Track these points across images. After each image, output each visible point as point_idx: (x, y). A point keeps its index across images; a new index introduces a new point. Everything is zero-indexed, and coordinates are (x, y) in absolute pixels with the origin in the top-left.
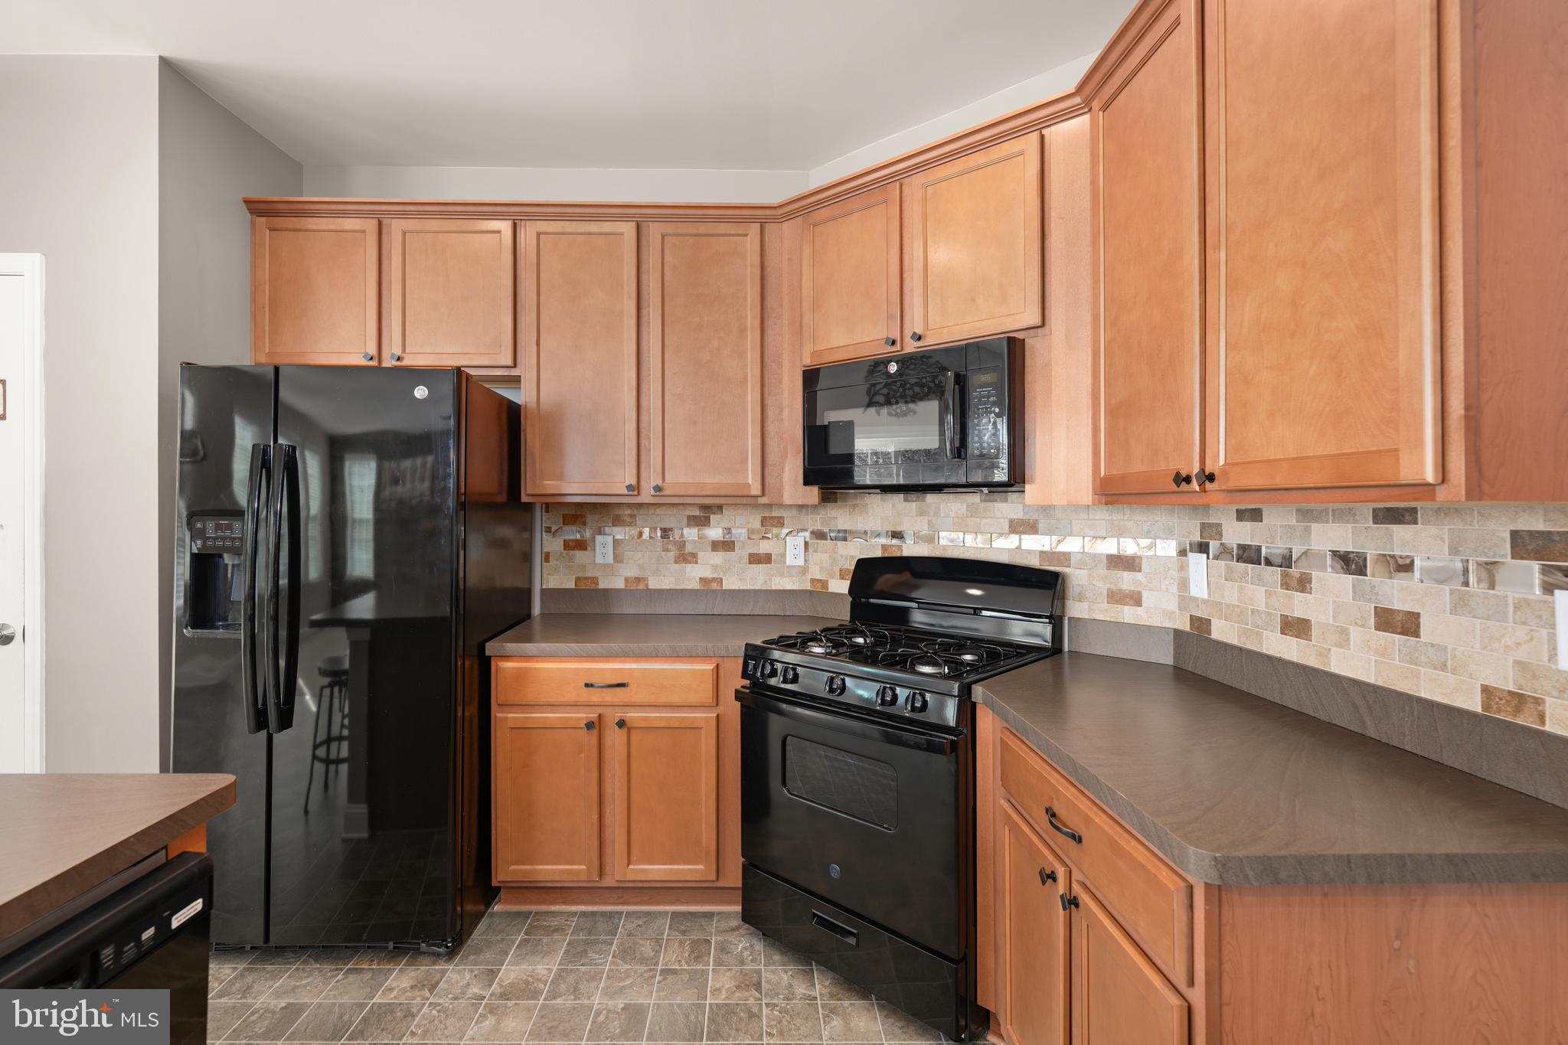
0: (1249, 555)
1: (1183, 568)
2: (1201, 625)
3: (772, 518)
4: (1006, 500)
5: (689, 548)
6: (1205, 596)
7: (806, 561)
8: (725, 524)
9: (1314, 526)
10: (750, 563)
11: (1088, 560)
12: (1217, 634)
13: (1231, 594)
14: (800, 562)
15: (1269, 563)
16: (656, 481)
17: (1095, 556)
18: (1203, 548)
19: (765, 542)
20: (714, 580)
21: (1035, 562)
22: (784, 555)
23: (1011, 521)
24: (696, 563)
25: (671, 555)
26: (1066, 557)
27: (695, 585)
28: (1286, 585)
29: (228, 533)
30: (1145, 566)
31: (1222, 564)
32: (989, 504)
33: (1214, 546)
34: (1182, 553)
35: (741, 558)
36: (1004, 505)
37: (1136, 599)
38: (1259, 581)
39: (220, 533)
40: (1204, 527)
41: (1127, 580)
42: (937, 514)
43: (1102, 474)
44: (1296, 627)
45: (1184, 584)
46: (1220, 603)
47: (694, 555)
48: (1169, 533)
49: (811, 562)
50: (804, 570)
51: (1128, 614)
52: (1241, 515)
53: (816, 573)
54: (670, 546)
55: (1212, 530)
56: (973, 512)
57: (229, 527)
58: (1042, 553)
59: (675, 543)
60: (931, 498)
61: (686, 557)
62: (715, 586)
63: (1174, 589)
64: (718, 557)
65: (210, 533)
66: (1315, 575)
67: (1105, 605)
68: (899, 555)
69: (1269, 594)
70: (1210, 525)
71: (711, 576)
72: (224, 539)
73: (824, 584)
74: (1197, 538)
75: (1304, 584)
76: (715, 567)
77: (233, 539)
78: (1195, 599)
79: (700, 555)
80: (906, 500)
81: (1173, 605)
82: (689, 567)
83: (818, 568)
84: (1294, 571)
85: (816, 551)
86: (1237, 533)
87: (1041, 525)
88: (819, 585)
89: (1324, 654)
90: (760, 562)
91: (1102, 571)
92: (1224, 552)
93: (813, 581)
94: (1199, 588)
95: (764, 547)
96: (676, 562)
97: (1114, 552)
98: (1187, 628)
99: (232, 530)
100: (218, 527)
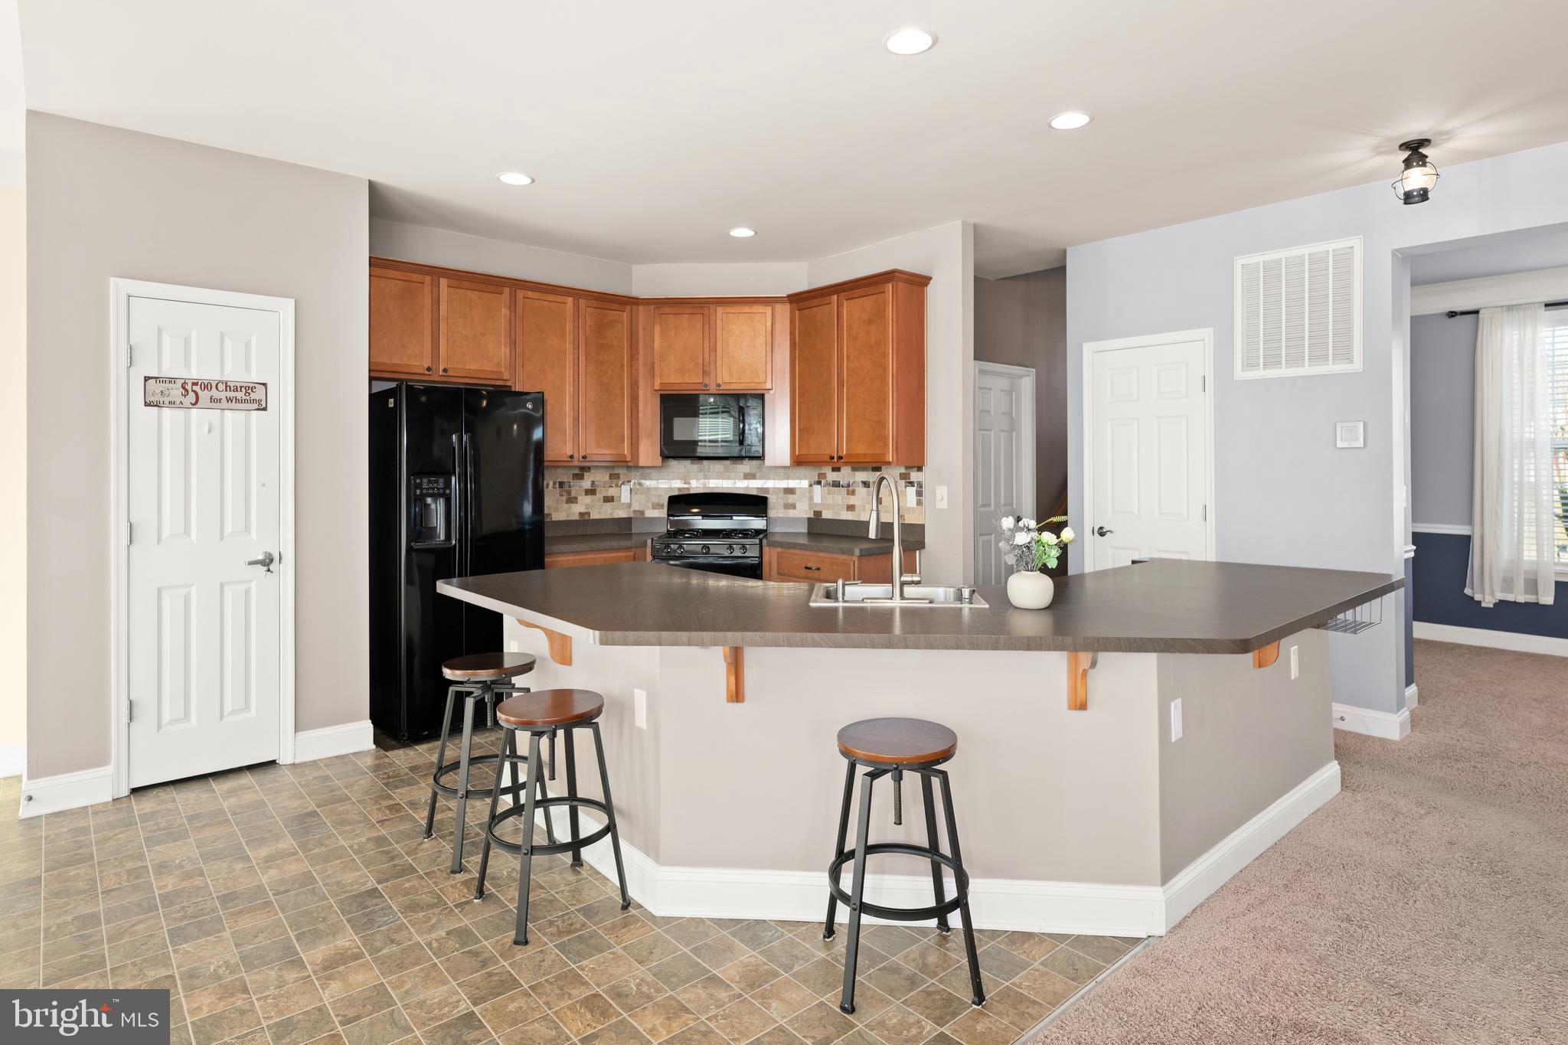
0: (836, 484)
1: (811, 492)
2: (818, 514)
3: (615, 474)
4: (742, 464)
5: (573, 494)
6: (820, 502)
7: (631, 500)
8: (592, 479)
9: (856, 473)
10: (604, 502)
11: (776, 490)
12: (824, 516)
13: (830, 500)
14: (628, 501)
15: (843, 487)
16: (582, 453)
17: (779, 489)
18: (819, 483)
19: (611, 488)
20: (586, 513)
21: (754, 493)
22: (620, 497)
23: (744, 474)
24: (577, 503)
25: (564, 498)
26: (767, 490)
27: (576, 517)
28: (848, 494)
29: (435, 485)
30: (797, 492)
31: (826, 488)
32: (735, 466)
33: (823, 482)
34: (811, 485)
35: (599, 499)
36: (741, 466)
37: (793, 506)
38: (840, 493)
39: (431, 485)
40: (819, 475)
41: (791, 498)
42: (709, 470)
43: (797, 453)
44: (851, 508)
45: (811, 498)
46: (825, 504)
47: (576, 498)
48: (805, 478)
49: (633, 500)
50: (630, 505)
51: (791, 513)
52: (834, 470)
53: (636, 507)
54: (564, 493)
55: (822, 476)
56: (727, 469)
57: (437, 482)
58: (758, 488)
59: (566, 491)
60: (705, 462)
61: (572, 500)
62: (586, 517)
63: (807, 501)
64: (588, 499)
65: (425, 486)
66: (857, 489)
67: (783, 510)
68: (688, 493)
69: (843, 498)
70: (822, 474)
71: (584, 511)
72: (433, 489)
73: (642, 513)
74: (817, 479)
75: (853, 493)
76: (587, 506)
77: (438, 489)
78: (816, 504)
79: (579, 498)
80: (692, 463)
81: (806, 507)
82: (573, 506)
83: (638, 504)
84: (851, 488)
85: (636, 494)
86: (832, 476)
87: (757, 475)
88: (639, 514)
89: (859, 515)
90: (608, 501)
91: (782, 495)
92: (827, 484)
93: (634, 511)
94: (817, 499)
95: (611, 492)
96: (567, 503)
97: (786, 487)
98: (812, 516)
99: (437, 483)
100: (430, 482)
